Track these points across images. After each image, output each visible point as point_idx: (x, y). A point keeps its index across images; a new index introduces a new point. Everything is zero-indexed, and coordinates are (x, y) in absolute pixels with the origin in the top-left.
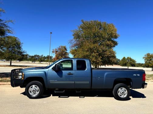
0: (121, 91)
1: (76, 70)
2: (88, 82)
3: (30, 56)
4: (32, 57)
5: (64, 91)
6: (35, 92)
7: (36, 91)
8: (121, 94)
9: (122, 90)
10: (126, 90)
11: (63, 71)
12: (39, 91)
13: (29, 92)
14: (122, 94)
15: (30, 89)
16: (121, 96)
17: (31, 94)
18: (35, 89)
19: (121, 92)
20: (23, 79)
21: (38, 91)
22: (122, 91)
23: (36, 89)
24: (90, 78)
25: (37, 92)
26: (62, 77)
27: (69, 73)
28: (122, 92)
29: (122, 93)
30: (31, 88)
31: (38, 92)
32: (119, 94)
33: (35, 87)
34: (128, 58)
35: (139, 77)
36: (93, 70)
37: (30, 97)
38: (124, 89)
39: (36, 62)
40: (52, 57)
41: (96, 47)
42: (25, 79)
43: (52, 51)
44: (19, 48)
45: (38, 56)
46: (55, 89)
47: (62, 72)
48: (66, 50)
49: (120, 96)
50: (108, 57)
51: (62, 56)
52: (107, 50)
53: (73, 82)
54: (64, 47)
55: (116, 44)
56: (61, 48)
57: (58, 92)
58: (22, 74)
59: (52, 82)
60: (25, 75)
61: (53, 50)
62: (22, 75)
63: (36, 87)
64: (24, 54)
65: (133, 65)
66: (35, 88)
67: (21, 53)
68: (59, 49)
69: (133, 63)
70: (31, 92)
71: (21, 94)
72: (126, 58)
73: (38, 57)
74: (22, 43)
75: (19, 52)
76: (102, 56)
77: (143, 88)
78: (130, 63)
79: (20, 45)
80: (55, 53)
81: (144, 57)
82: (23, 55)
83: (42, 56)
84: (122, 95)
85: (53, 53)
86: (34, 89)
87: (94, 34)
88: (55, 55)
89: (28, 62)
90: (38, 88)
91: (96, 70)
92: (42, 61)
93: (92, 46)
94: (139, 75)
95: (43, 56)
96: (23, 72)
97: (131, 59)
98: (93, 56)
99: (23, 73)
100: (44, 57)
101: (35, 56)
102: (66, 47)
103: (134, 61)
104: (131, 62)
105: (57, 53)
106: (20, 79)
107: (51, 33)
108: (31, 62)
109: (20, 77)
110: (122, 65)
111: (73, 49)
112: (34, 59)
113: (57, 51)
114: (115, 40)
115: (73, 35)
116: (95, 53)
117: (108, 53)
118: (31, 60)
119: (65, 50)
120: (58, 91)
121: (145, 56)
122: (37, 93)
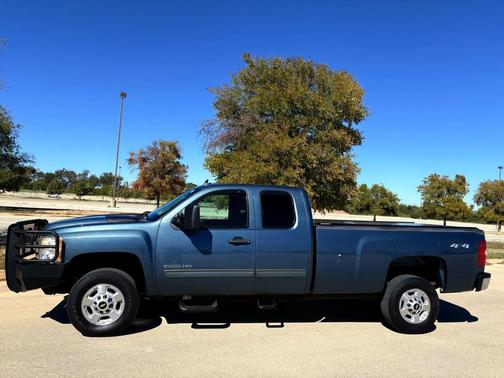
0: (411, 301)
1: (261, 226)
2: (302, 272)
3: (41, 174)
4: (49, 177)
5: (215, 305)
6: (108, 311)
7: (111, 306)
8: (410, 310)
9: (412, 297)
10: (425, 296)
11: (212, 231)
12: (122, 305)
13: (84, 311)
14: (414, 313)
15: (88, 300)
16: (409, 317)
17: (89, 317)
18: (106, 300)
19: (409, 305)
20: (59, 260)
21: (118, 308)
22: (415, 302)
23: (110, 300)
24: (308, 257)
25: (113, 310)
26: (209, 253)
27: (235, 238)
28: (413, 304)
29: (412, 307)
30: (92, 295)
31: (120, 312)
32: (404, 311)
33: (107, 293)
34: (375, 187)
35: (467, 253)
36: (318, 228)
37: (88, 330)
38: (418, 293)
39: (63, 196)
40: (121, 179)
41: (296, 149)
42: (67, 262)
43: (129, 157)
44: (8, 143)
45: (71, 175)
46: (180, 297)
47: (211, 235)
48: (179, 156)
49: (407, 319)
50: (336, 184)
51: (163, 178)
52: (331, 161)
53: (250, 273)
54: (170, 146)
55: (357, 139)
56: (159, 147)
57: (193, 308)
58: (57, 241)
59: (171, 270)
60: (67, 247)
61: (132, 154)
62: (57, 247)
63: (110, 291)
64: (26, 165)
65: (390, 211)
66: (105, 297)
67: (15, 160)
68: (154, 151)
69: (390, 204)
70: (91, 312)
71: (44, 316)
72: (370, 187)
73: (70, 178)
74: (18, 126)
75: (6, 158)
76: (315, 180)
77: (478, 289)
78: (381, 204)
79: (9, 133)
80: (137, 165)
81: (420, 187)
82: (22, 170)
83: (86, 174)
84: (413, 316)
85: (133, 166)
86: (102, 300)
87: (291, 103)
88: (139, 171)
89: (33, 195)
90: (118, 295)
91: (328, 228)
92: (86, 192)
93: (286, 144)
94: (467, 246)
95: (89, 176)
96: (58, 232)
97: (384, 192)
98: (288, 180)
99: (61, 239)
100: (93, 177)
101: (60, 174)
102: (177, 146)
103: (393, 198)
104: (386, 200)
105: (147, 165)
106: (47, 263)
107: (124, 95)
108: (43, 195)
109: (48, 255)
110: (357, 209)
111: (219, 151)
112: (56, 184)
113: (144, 160)
114: (354, 126)
115: (216, 105)
116: (294, 168)
117: (335, 170)
118: (44, 189)
119: (174, 156)
120: (194, 304)
121: (425, 182)
122: (116, 315)
